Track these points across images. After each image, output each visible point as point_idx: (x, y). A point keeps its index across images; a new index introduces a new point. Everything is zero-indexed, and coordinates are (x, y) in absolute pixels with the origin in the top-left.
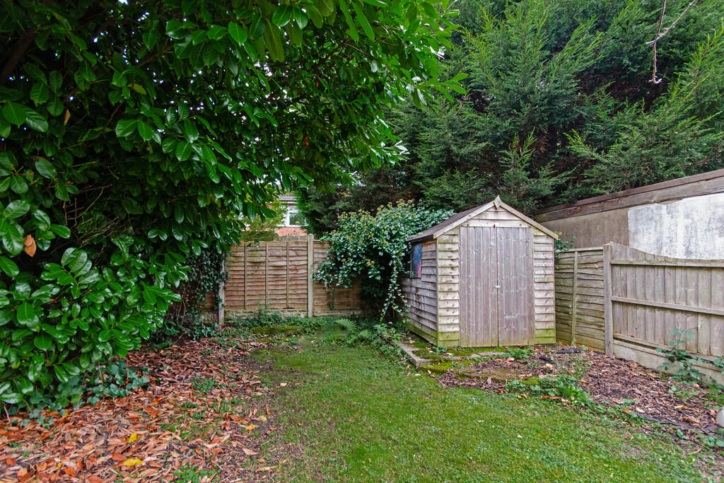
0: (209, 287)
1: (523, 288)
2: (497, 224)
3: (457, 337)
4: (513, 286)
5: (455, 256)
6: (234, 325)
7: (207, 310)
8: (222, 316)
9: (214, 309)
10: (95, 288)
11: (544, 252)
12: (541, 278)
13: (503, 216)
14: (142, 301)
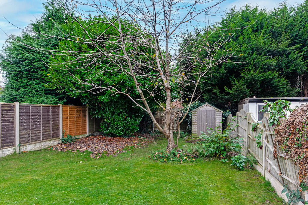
0: (150, 122)
1: (213, 124)
2: (207, 109)
3: (196, 134)
4: (210, 123)
5: (196, 116)
6: (156, 132)
7: (150, 128)
8: (153, 130)
9: (152, 128)
10: (130, 121)
11: (219, 116)
12: (218, 122)
13: (208, 107)
14: (135, 123)
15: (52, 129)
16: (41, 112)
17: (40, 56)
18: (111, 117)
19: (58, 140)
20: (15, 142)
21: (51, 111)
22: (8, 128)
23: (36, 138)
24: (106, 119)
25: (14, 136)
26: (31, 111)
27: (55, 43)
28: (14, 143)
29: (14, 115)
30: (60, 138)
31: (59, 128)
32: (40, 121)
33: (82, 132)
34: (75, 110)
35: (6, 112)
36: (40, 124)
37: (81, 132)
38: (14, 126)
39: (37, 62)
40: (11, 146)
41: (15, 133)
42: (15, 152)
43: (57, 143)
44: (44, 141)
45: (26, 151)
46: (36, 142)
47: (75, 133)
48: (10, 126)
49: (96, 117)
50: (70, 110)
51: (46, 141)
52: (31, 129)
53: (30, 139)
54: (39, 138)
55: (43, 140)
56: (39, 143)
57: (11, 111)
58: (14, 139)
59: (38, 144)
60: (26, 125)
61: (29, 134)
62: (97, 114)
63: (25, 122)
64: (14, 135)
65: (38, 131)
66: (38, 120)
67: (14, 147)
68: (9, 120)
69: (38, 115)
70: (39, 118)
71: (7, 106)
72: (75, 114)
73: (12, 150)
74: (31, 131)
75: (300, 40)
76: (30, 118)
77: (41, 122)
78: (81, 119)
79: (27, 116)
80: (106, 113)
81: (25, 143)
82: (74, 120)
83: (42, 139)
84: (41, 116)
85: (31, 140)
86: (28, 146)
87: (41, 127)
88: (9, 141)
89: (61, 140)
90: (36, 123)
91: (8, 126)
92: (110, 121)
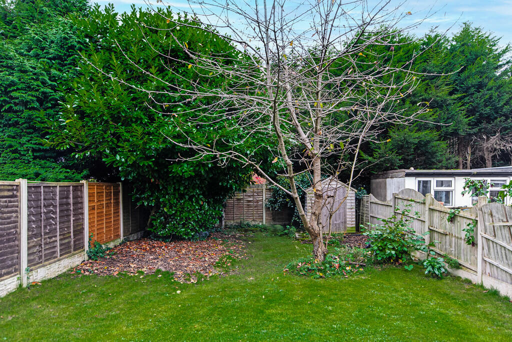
1: (342, 211)
6: (229, 228)
8: (224, 223)
9: (220, 220)
11: (351, 197)
13: (334, 183)
15: (74, 231)
16: (58, 198)
17: (30, 79)
18: (177, 203)
19: (82, 254)
20: (19, 264)
21: (71, 196)
22: (8, 234)
23: (51, 252)
24: (167, 209)
25: (17, 252)
26: (42, 197)
27: (60, 54)
28: (17, 267)
29: (18, 207)
30: (84, 250)
31: (83, 229)
32: (56, 218)
33: (114, 236)
34: (104, 191)
35: (6, 202)
36: (56, 223)
37: (112, 236)
38: (18, 230)
39: (21, 91)
40: (13, 273)
41: (19, 246)
42: (21, 285)
43: (81, 260)
44: (63, 259)
45: (37, 281)
46: (50, 261)
47: (104, 238)
48: (12, 230)
49: (146, 204)
50: (98, 193)
51: (65, 258)
52: (43, 234)
53: (41, 256)
54: (54, 252)
55: (61, 255)
56: (55, 262)
57: (12, 199)
58: (18, 258)
59: (53, 265)
60: (36, 227)
61: (40, 245)
62: (147, 199)
63: (34, 221)
64: (18, 250)
65: (54, 239)
66: (52, 215)
67: (18, 276)
68: (9, 218)
69: (52, 204)
70: (54, 210)
71: (8, 188)
72: (104, 199)
73: (15, 283)
74: (43, 240)
75: (462, 87)
76: (42, 211)
77: (58, 219)
78: (112, 209)
79: (37, 207)
80: (167, 197)
81: (35, 265)
82: (103, 212)
83: (59, 255)
84: (58, 206)
85: (43, 257)
86: (39, 270)
87: (58, 230)
88: (10, 263)
89: (86, 255)
90: (51, 222)
91: (8, 231)
92: (174, 212)
